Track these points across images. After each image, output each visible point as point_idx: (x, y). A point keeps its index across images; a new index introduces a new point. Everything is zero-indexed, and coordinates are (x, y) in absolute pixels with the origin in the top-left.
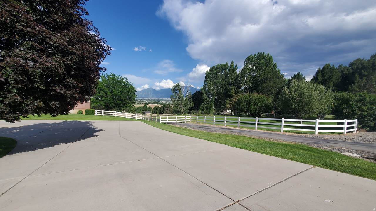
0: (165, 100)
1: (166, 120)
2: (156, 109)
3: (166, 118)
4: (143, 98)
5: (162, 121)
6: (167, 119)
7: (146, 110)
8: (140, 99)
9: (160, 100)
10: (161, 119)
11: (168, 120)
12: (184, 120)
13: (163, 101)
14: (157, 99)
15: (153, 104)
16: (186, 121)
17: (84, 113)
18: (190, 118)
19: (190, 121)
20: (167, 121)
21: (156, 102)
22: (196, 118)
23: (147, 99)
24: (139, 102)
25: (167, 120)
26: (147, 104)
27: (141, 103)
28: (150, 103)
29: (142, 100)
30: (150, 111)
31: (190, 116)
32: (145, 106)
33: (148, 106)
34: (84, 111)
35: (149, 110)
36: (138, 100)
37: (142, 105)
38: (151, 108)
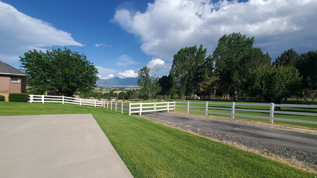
0: (129, 87)
1: (139, 110)
2: (122, 94)
3: (139, 106)
4: (110, 86)
5: (132, 110)
6: (141, 107)
7: (112, 96)
8: (107, 87)
9: (125, 87)
10: (130, 108)
11: (143, 109)
12: (166, 108)
13: (128, 88)
14: (122, 86)
15: (119, 91)
16: (169, 109)
17: (7, 99)
18: (173, 104)
19: (173, 109)
20: (141, 111)
21: (121, 89)
22: (187, 105)
23: (113, 87)
24: (106, 89)
25: (141, 109)
26: (114, 90)
27: (107, 90)
28: (116, 90)
29: (109, 88)
30: (116, 97)
31: (174, 102)
32: (111, 93)
33: (114, 92)
34: (7, 96)
35: (115, 95)
36: (106, 87)
37: (109, 92)
38: (117, 94)
